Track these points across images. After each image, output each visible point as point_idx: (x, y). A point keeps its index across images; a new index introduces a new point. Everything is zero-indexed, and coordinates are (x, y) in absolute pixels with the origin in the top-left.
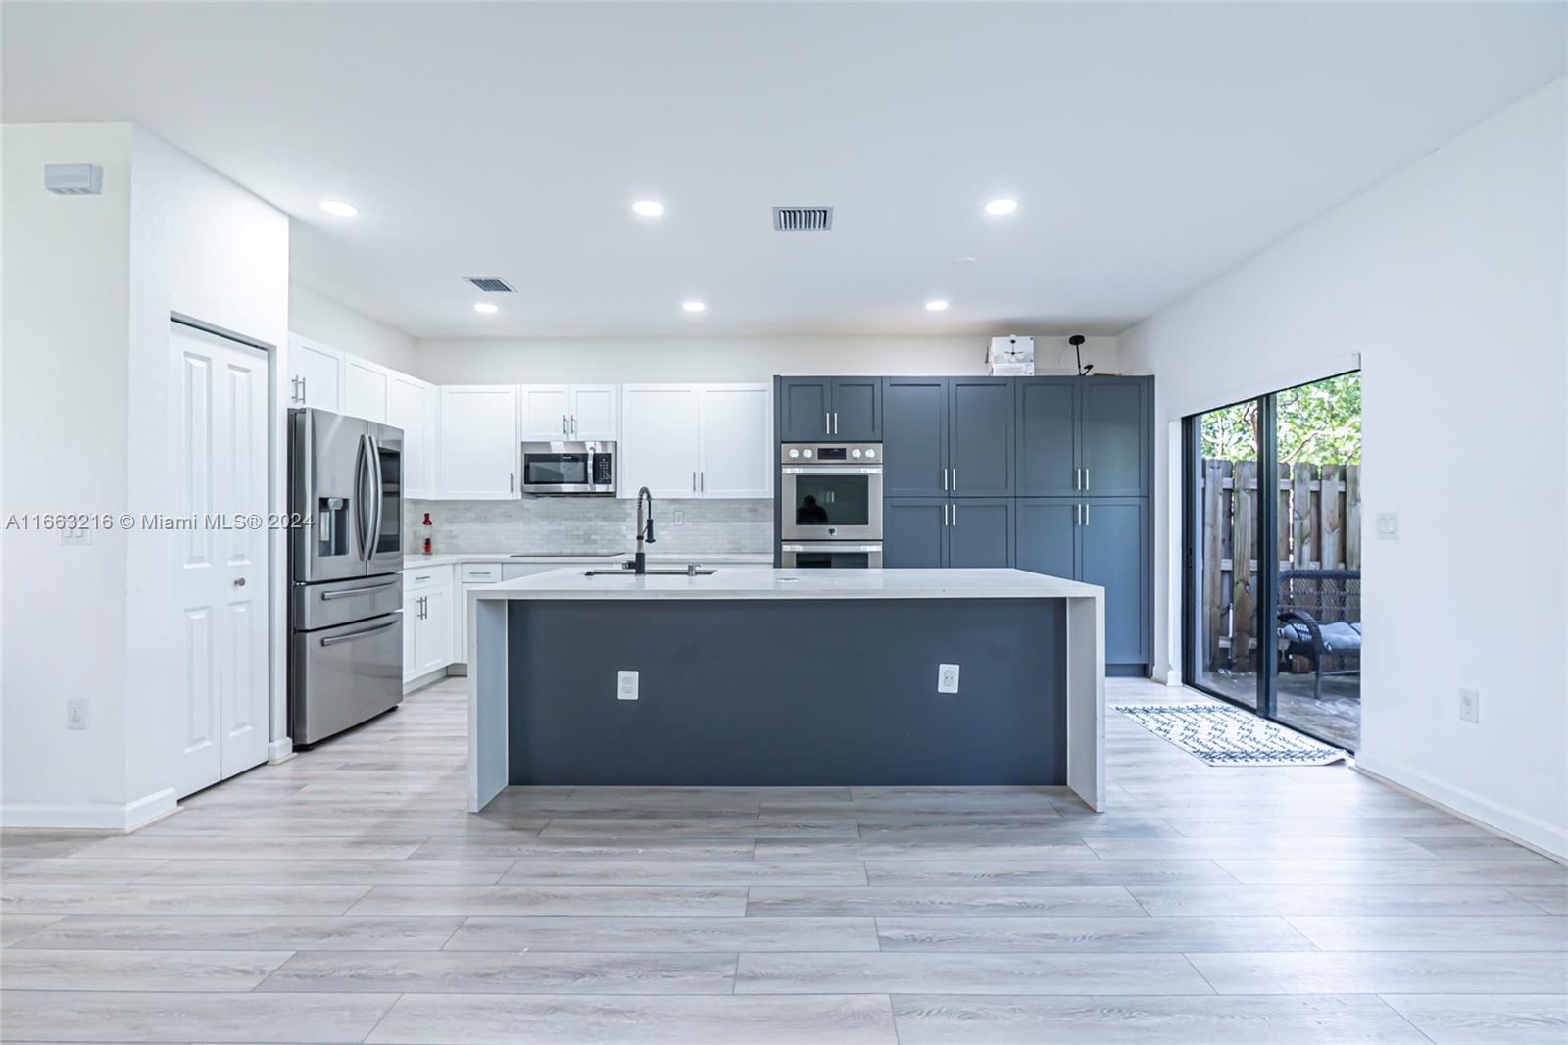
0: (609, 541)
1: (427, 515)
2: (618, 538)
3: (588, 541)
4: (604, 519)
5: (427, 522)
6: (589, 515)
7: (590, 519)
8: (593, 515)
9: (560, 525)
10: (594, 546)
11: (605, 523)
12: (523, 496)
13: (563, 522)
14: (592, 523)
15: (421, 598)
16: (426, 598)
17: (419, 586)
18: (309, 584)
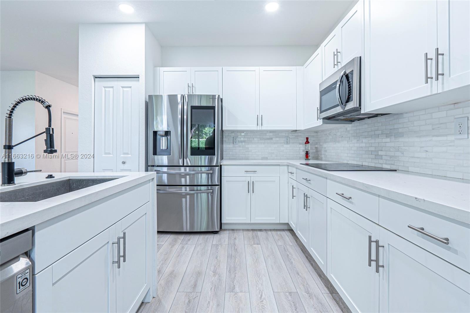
0: (391, 157)
1: (307, 138)
2: (398, 154)
3: (378, 157)
4: (388, 135)
5: (307, 142)
6: (377, 133)
7: (378, 136)
8: (380, 132)
9: (362, 142)
10: (381, 161)
11: (388, 140)
12: (324, 123)
13: (364, 140)
14: (378, 140)
15: (248, 182)
16: (253, 182)
17: (248, 175)
18: (149, 166)
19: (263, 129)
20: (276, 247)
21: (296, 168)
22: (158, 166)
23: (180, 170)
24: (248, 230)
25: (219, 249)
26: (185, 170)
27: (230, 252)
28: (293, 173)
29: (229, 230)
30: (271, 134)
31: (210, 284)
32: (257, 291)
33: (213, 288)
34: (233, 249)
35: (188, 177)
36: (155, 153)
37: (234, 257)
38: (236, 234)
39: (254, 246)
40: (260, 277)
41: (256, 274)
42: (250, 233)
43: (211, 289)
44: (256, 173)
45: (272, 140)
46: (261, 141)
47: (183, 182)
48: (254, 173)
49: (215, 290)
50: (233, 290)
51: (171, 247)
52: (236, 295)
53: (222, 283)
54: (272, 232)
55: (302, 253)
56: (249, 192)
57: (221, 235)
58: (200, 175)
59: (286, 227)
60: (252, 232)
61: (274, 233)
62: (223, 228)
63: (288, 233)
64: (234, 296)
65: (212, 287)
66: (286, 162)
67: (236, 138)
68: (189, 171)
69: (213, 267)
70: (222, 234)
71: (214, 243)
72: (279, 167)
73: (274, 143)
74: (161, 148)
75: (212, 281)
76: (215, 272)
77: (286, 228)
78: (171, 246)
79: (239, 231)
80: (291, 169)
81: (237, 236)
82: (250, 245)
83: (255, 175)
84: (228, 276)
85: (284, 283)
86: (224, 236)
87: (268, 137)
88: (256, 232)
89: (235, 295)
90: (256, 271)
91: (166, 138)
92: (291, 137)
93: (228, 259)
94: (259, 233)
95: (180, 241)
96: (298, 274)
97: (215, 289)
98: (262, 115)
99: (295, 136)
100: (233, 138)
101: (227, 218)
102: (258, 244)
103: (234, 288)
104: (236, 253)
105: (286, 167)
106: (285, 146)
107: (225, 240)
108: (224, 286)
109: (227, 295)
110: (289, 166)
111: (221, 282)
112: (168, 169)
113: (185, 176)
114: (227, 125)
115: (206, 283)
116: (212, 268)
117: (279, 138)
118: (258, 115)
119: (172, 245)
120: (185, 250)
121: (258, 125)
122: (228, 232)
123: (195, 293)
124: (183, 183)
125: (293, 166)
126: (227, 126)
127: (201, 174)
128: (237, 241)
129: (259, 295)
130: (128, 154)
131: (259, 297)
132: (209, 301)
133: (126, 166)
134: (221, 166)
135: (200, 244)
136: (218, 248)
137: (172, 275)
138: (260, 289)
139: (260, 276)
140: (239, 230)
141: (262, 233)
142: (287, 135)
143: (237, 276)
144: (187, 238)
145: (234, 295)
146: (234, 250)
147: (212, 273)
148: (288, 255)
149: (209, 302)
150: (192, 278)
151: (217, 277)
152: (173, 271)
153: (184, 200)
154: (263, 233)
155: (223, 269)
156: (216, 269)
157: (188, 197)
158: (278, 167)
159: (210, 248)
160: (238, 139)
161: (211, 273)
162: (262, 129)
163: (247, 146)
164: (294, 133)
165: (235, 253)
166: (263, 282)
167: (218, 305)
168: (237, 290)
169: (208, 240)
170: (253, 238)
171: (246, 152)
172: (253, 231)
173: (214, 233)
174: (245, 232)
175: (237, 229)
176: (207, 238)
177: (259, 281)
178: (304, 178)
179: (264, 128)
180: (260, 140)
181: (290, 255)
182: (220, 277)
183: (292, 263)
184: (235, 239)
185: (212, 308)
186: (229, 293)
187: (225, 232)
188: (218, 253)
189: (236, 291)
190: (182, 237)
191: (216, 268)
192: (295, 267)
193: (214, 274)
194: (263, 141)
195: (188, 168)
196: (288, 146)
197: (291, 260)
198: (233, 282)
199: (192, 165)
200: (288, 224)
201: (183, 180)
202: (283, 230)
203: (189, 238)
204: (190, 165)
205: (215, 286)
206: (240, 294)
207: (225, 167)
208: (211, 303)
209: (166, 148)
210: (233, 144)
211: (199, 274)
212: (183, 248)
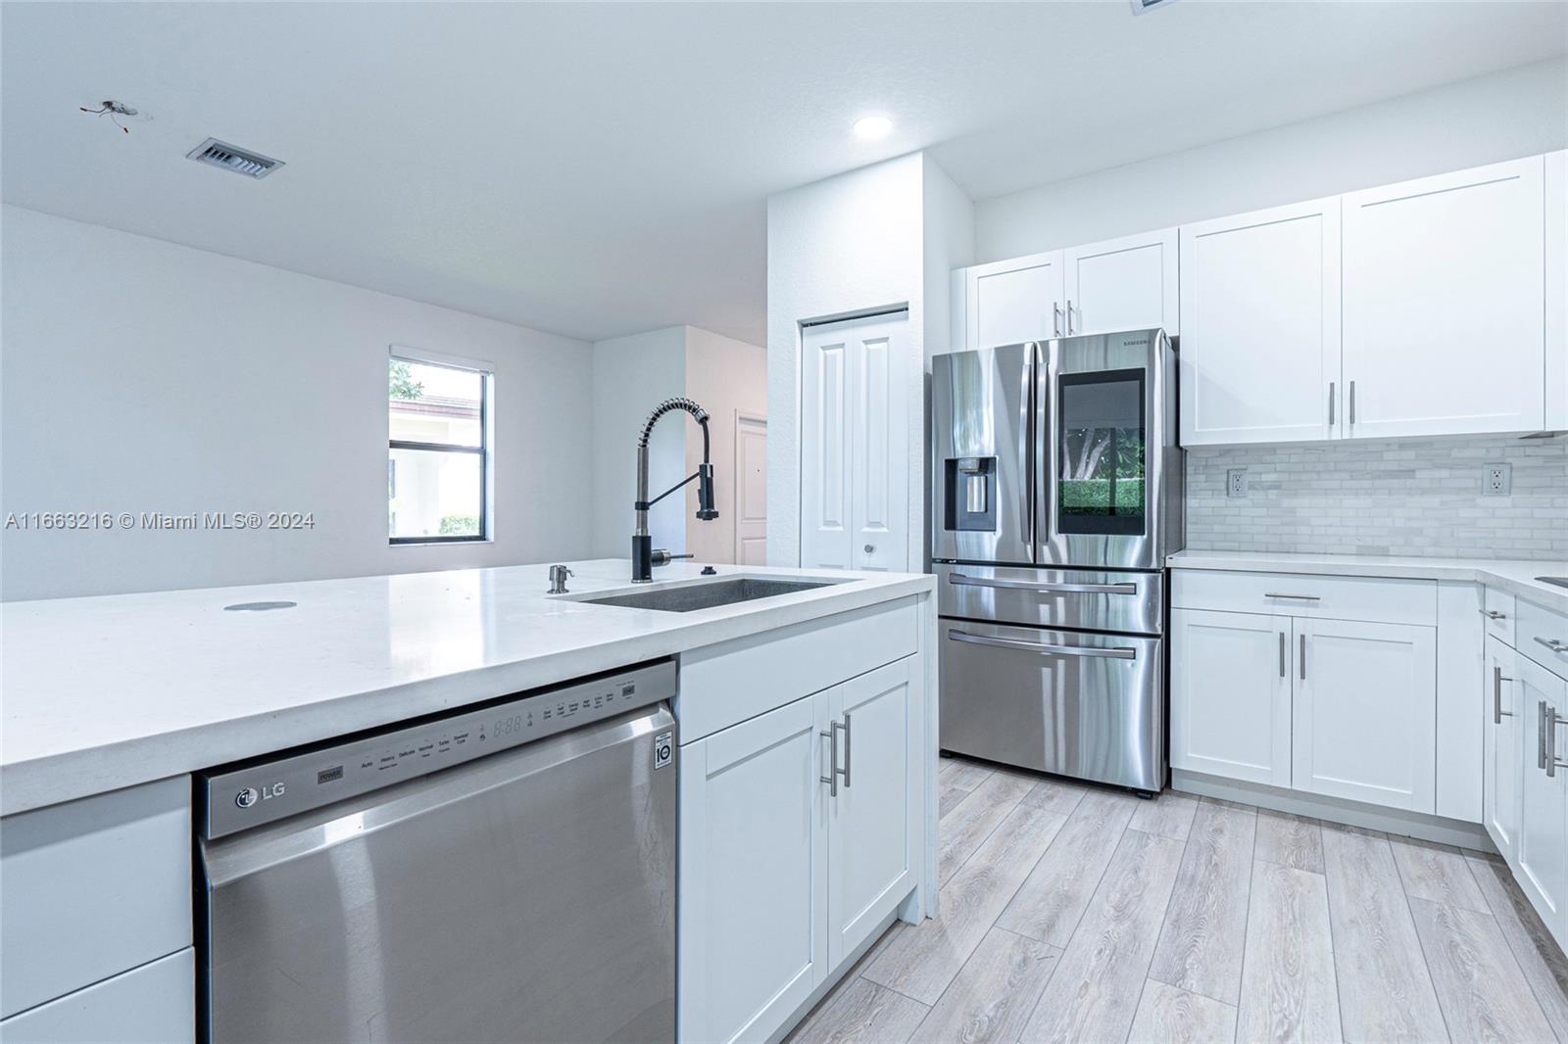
15: (1282, 635)
16: (1303, 637)
17: (1279, 609)
18: (934, 561)
19: (1357, 435)
20: (1402, 901)
21: (1516, 597)
22: (959, 562)
23: (1034, 577)
24: (1281, 815)
25: (1147, 849)
26: (1052, 578)
27: (1191, 868)
28: (1503, 617)
29: (1200, 797)
30: (1410, 454)
31: (1097, 937)
32: (1274, 1016)
33: (1108, 952)
34: (1203, 861)
35: (1060, 601)
36: (951, 524)
37: (1201, 885)
38: (1224, 818)
39: (1297, 871)
40: (1298, 976)
41: (1281, 963)
42: (1293, 826)
43: (1100, 953)
44: (1317, 606)
45: (1414, 478)
46: (1354, 484)
47: (1044, 614)
48: (1308, 605)
49: (1113, 961)
50: (1178, 981)
51: (992, 806)
52: (1185, 998)
53: (1139, 946)
54: (1393, 844)
55: (1541, 958)
56: (1282, 674)
57: (1167, 809)
58: (1102, 597)
59: (1472, 841)
60: (1297, 823)
61: (1402, 849)
62: (1175, 786)
63: (1483, 868)
64: (1178, 1000)
65: (1103, 947)
66: (1470, 568)
67: (1242, 472)
68: (1065, 583)
69: (1118, 896)
70: (1168, 805)
71: (1135, 825)
72: (1435, 587)
73: (1424, 492)
74: (969, 510)
75: (1109, 932)
76: (1121, 912)
77: (1477, 846)
78: (992, 802)
79: (1242, 809)
80: (1497, 601)
81: (1228, 825)
82: (1277, 866)
83: (1311, 612)
84: (1166, 936)
85: (1405, 1032)
86: (1178, 815)
87: (1394, 467)
88: (1315, 829)
89: (1182, 995)
90: (1285, 952)
91: (983, 478)
92: (1516, 463)
93: (1178, 886)
94: (1329, 836)
95: (1019, 795)
96: (1490, 1025)
97: (1114, 958)
98: (1352, 383)
99: (1546, 457)
100: (1228, 473)
101: (1190, 755)
102: (1314, 872)
103: (1182, 975)
104: (1213, 877)
105: (1473, 592)
106: (1482, 501)
107: (1177, 827)
108: (1147, 958)
109: (1154, 987)
110: (1489, 586)
111: (1137, 944)
112: (997, 574)
113: (1051, 596)
114: (1197, 430)
115: (1086, 930)
116: (1115, 897)
117: (1451, 468)
118: (1332, 385)
119: (996, 800)
120: (1032, 821)
121: (1332, 421)
122: (1194, 803)
123: (1047, 947)
124: (1045, 620)
125: (1503, 586)
126: (1197, 433)
127: (1106, 594)
128: (1223, 842)
129: (1276, 1028)
130: (878, 524)
131: (1277, 1035)
132: (1086, 982)
133: (874, 559)
134: (1168, 571)
135: (1085, 817)
136: (1146, 845)
137: (985, 881)
138: (1287, 1013)
139: (1297, 972)
140: (1243, 806)
141: (1343, 836)
142: (1495, 454)
143: (1200, 944)
144: (1045, 791)
145: (1178, 997)
146: (1207, 867)
147: (1111, 909)
148: (1453, 946)
149: (1086, 984)
150: (1042, 904)
151: (1127, 925)
152: (990, 869)
153: (1046, 672)
154: (1353, 841)
155: (1154, 910)
156: (1128, 903)
157: (1061, 663)
158: (1431, 588)
159: (1116, 838)
160: (1247, 478)
161: (1108, 909)
162: (1351, 434)
163: (1286, 503)
164: (1538, 446)
165: (1210, 875)
166: (1304, 996)
167: (1115, 1003)
168: (1192, 986)
169: (1117, 811)
170: (1298, 844)
171: (1283, 524)
172: (1300, 821)
173: (1140, 794)
174: (1265, 821)
175: (1233, 802)
176: (1112, 804)
177: (1290, 988)
178: (1541, 637)
179: (1359, 433)
180: (1352, 478)
181: (1465, 948)
182: (1136, 928)
183: (1468, 976)
184: (1219, 831)
185: (1092, 1004)
186: (1161, 984)
187: (1183, 801)
188: (1142, 857)
189: (1189, 985)
190: (1028, 785)
191: (1127, 900)
192: (1479, 997)
193: (1116, 914)
194: (1366, 484)
195: (1060, 574)
196: (1504, 501)
197: (1463, 963)
198: (1183, 959)
199: (1073, 564)
200: (1480, 829)
201: (1044, 609)
202: (1458, 850)
203: (1050, 792)
204: (1064, 561)
205: (1116, 948)
206: (1202, 1001)
207: (1186, 575)
208: (1093, 990)
209: (983, 510)
210: (1228, 494)
211: (1067, 900)
212: (1027, 815)
